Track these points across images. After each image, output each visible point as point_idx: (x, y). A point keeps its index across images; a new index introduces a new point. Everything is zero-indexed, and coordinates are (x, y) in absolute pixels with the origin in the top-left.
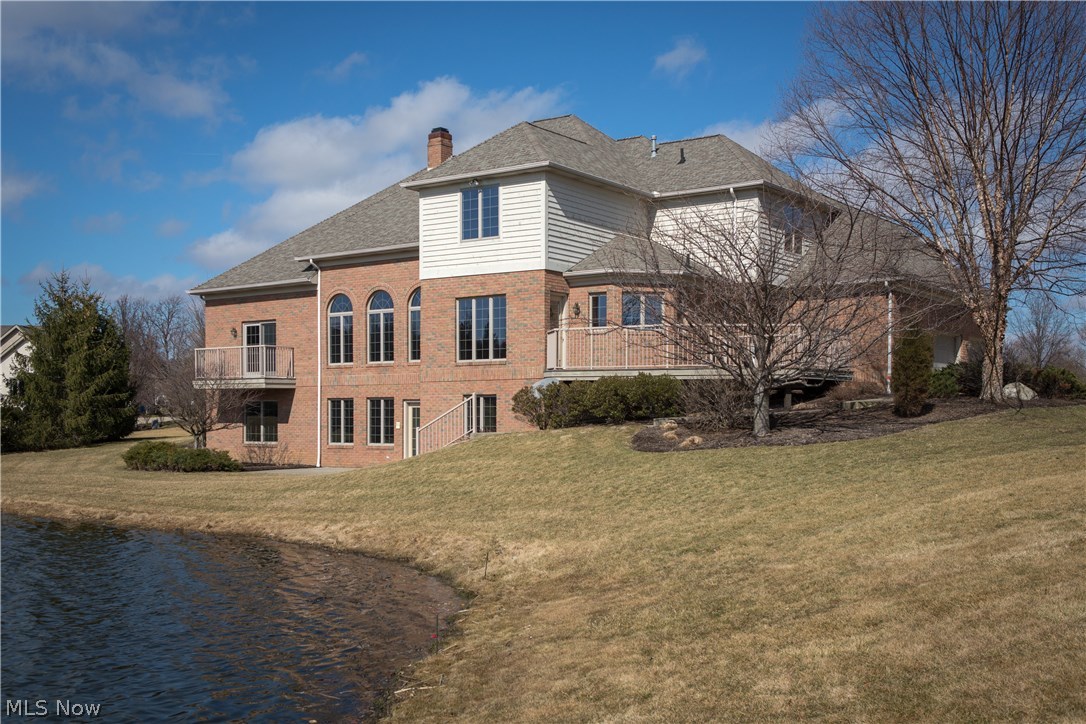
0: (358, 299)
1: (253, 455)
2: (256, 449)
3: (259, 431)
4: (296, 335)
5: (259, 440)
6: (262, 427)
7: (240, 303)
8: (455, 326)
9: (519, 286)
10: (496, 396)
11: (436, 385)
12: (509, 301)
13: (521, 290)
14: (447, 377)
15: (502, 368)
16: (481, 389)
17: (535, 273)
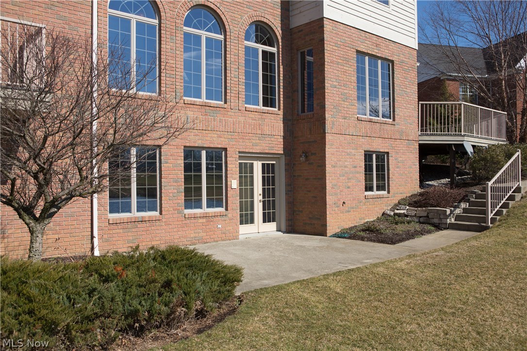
8: (354, 79)
9: (402, 57)
10: (388, 153)
11: (342, 138)
12: (395, 67)
13: (403, 62)
14: (352, 131)
15: (392, 127)
16: (378, 146)
17: (411, 51)
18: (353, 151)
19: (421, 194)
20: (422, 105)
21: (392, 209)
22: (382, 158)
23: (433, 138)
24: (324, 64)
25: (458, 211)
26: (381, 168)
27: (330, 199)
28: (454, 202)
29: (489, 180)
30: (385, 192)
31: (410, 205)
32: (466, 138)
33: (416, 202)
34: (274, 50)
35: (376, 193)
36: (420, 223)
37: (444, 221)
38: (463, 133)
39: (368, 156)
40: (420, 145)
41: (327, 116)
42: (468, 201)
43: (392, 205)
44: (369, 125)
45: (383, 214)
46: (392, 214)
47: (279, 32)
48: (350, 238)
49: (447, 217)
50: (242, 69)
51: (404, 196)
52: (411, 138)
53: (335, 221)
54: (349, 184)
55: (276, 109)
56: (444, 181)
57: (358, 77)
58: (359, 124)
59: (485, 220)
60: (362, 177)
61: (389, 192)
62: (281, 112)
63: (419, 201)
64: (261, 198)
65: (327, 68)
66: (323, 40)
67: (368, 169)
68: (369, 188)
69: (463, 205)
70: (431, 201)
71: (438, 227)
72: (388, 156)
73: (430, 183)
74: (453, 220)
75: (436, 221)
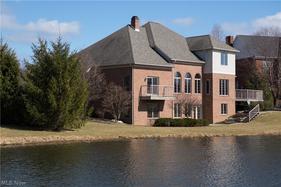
0: (183, 74)
1: (151, 122)
2: (152, 120)
3: (152, 114)
4: (166, 83)
5: (152, 117)
6: (153, 113)
7: (147, 69)
8: (219, 86)
9: (231, 78)
10: (227, 104)
11: (216, 101)
12: (229, 81)
13: (231, 79)
14: (218, 99)
15: (228, 97)
16: (225, 102)
17: (233, 76)
18: (219, 104)
19: (236, 115)
20: (236, 90)
21: (228, 118)
22: (225, 105)
23: (239, 100)
24: (212, 84)
25: (244, 119)
26: (225, 108)
27: (214, 115)
28: (243, 117)
29: (250, 111)
30: (226, 114)
31: (232, 117)
32: (248, 100)
33: (234, 117)
34: (200, 79)
35: (224, 114)
36: (235, 121)
37: (240, 121)
38: (247, 98)
39: (222, 105)
40: (236, 101)
41: (213, 96)
42: (247, 116)
43: (228, 117)
44: (222, 97)
45: (226, 120)
46: (228, 119)
47: (201, 75)
48: (219, 124)
49: (241, 120)
50: (194, 85)
51: (231, 115)
52: (233, 100)
53: (215, 120)
54: (218, 112)
55: (200, 94)
56: (243, 111)
57: (220, 88)
58: (220, 97)
59: (249, 120)
60: (221, 110)
61: (227, 114)
62: (202, 95)
63: (235, 116)
64: (197, 115)
65: (213, 85)
66: (212, 78)
67: (222, 108)
68: (222, 113)
69: (245, 117)
70: (238, 116)
71: (239, 122)
72: (227, 105)
73: (239, 112)
74: (242, 121)
75: (238, 121)
